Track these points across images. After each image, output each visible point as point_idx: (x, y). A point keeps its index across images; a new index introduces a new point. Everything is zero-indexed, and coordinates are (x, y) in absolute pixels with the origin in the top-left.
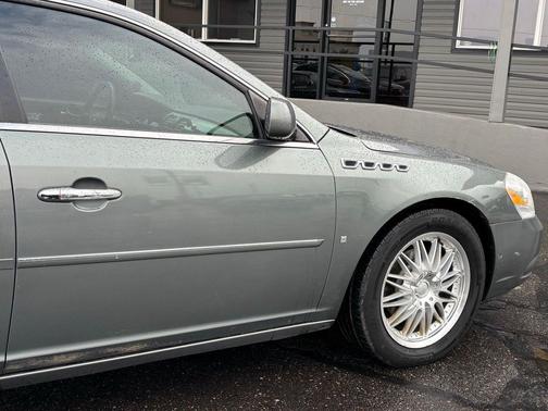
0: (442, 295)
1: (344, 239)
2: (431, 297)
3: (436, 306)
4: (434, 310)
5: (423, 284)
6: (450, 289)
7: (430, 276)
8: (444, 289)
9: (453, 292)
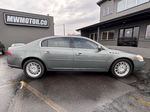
0: (125, 70)
1: (109, 61)
2: (123, 70)
3: (124, 71)
4: (123, 72)
5: (122, 68)
6: (126, 69)
7: (123, 67)
8: (125, 69)
9: (127, 70)
